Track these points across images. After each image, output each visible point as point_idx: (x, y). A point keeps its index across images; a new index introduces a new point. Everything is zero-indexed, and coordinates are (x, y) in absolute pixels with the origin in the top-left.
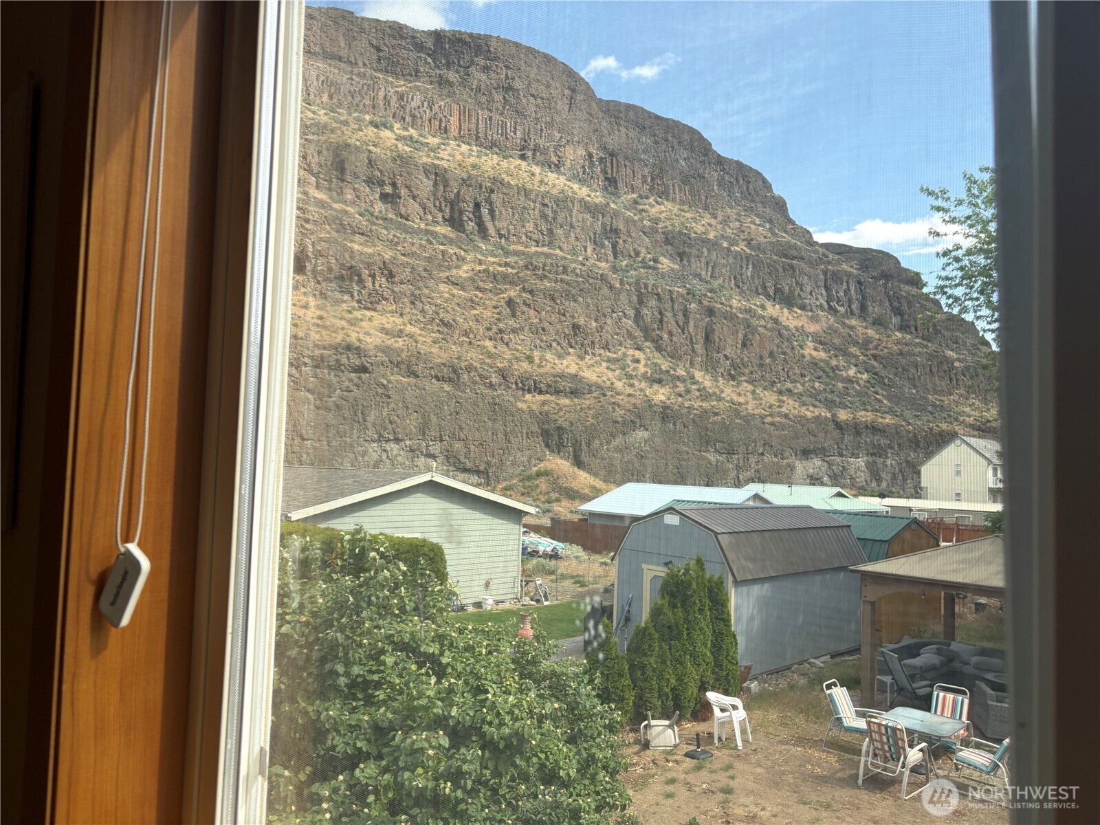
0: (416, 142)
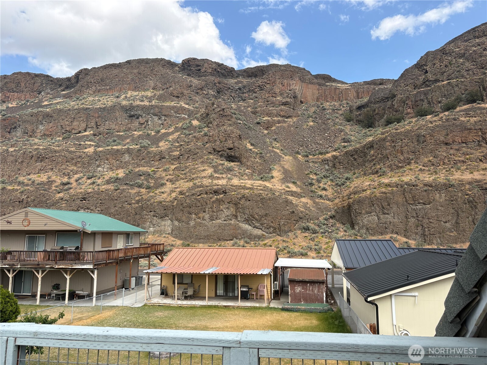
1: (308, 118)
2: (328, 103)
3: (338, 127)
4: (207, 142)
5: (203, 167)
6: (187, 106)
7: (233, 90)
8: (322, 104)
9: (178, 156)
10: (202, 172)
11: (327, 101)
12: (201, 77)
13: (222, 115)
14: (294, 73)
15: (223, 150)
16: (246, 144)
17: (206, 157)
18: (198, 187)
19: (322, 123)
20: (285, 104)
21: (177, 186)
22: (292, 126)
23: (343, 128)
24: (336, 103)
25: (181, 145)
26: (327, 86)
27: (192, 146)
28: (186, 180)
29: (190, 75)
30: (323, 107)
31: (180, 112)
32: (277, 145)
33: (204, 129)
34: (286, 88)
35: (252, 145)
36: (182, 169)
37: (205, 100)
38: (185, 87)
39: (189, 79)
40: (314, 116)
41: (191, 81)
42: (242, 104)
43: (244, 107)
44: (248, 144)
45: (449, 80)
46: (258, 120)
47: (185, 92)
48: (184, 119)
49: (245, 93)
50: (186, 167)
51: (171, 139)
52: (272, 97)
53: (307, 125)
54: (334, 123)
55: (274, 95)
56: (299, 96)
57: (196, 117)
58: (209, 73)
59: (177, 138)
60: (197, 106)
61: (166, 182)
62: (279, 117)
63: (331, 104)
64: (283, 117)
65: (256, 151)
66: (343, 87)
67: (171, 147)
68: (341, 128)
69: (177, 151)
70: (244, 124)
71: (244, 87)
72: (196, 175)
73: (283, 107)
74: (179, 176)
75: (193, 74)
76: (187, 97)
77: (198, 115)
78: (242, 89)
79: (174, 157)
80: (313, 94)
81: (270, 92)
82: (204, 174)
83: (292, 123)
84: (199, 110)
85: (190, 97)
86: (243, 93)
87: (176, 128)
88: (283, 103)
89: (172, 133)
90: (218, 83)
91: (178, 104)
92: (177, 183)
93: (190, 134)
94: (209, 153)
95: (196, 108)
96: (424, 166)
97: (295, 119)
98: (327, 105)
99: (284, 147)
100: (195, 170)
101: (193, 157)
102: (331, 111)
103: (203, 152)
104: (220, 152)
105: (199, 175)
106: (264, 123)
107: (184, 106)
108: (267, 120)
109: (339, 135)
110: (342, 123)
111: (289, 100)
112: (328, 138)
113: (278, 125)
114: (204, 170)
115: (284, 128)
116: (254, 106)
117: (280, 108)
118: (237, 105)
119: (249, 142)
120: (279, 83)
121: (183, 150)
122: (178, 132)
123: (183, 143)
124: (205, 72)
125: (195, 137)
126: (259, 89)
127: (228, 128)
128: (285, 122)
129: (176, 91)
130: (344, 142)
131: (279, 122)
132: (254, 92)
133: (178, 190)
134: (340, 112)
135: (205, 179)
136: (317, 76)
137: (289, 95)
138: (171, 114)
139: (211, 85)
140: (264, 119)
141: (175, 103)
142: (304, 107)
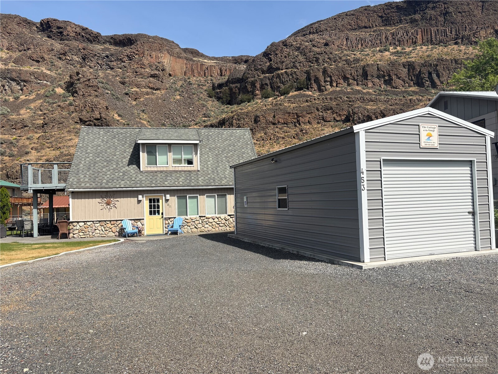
0: (400, 53)
1: (175, 91)
2: (194, 78)
3: (201, 102)
4: (73, 112)
5: (70, 136)
6: (48, 72)
7: (99, 57)
8: (189, 79)
9: (42, 125)
10: (69, 141)
11: (194, 76)
12: (63, 40)
13: (87, 85)
14: (162, 46)
15: (90, 121)
16: (114, 115)
17: (72, 127)
18: (65, 155)
19: (188, 97)
20: (153, 76)
21: (43, 154)
22: (160, 99)
23: (205, 104)
24: (202, 79)
25: (45, 114)
26: (194, 61)
27: (56, 114)
28: (53, 148)
29: (51, 37)
30: (190, 82)
31: (42, 78)
32: (145, 117)
33: (69, 98)
34: (155, 60)
35: (119, 115)
36: (48, 138)
37: (69, 66)
38: (46, 51)
39: (50, 41)
40: (181, 90)
41: (52, 44)
42: (111, 72)
43: (113, 76)
44: (115, 115)
45: (286, 69)
46: (127, 90)
47: (46, 56)
48: (46, 85)
49: (113, 61)
50: (52, 136)
51: (32, 107)
52: (141, 68)
53: (174, 99)
54: (198, 98)
55: (143, 66)
56: (167, 69)
57: (59, 85)
58: (72, 37)
59: (40, 106)
60: (61, 72)
61: (31, 150)
62: (148, 89)
63: (197, 79)
64: (151, 88)
65: (124, 122)
66: (209, 63)
67: (34, 115)
68: (204, 104)
69: (41, 119)
70: (112, 94)
71: (112, 55)
72: (63, 144)
73: (151, 79)
74: (44, 145)
75: (54, 36)
76: (48, 62)
77: (62, 83)
78: (110, 57)
79: (38, 126)
80: (182, 68)
81: (139, 63)
82: (70, 143)
83: (160, 96)
84: (63, 77)
85: (52, 63)
86: (111, 61)
87: (38, 95)
88: (152, 75)
89: (34, 100)
90: (84, 49)
91: (39, 69)
92: (43, 152)
93: (54, 103)
94: (75, 122)
95: (60, 74)
96: (257, 141)
97: (163, 92)
98: (193, 80)
99: (152, 118)
100: (61, 139)
101: (58, 126)
102: (196, 86)
103: (68, 121)
104: (87, 122)
105: (65, 144)
106: (133, 94)
107: (45, 72)
108: (135, 91)
109: (202, 110)
110: (205, 99)
111: (158, 72)
112: (192, 112)
113: (146, 96)
114: (71, 140)
115: (152, 100)
116: (123, 76)
117: (148, 80)
118: (105, 73)
119: (117, 113)
120: (147, 55)
121: (47, 119)
122: (40, 99)
123: (46, 112)
124: (68, 35)
125: (59, 106)
126: (127, 58)
127: (95, 99)
128: (153, 94)
129: (36, 55)
130: (205, 117)
131: (147, 94)
132: (123, 62)
133: (45, 158)
134: (205, 88)
135: (72, 148)
136: (185, 50)
137: (157, 67)
138: (32, 80)
139: (75, 51)
140: (133, 90)
141: (34, 69)
142: (172, 80)
